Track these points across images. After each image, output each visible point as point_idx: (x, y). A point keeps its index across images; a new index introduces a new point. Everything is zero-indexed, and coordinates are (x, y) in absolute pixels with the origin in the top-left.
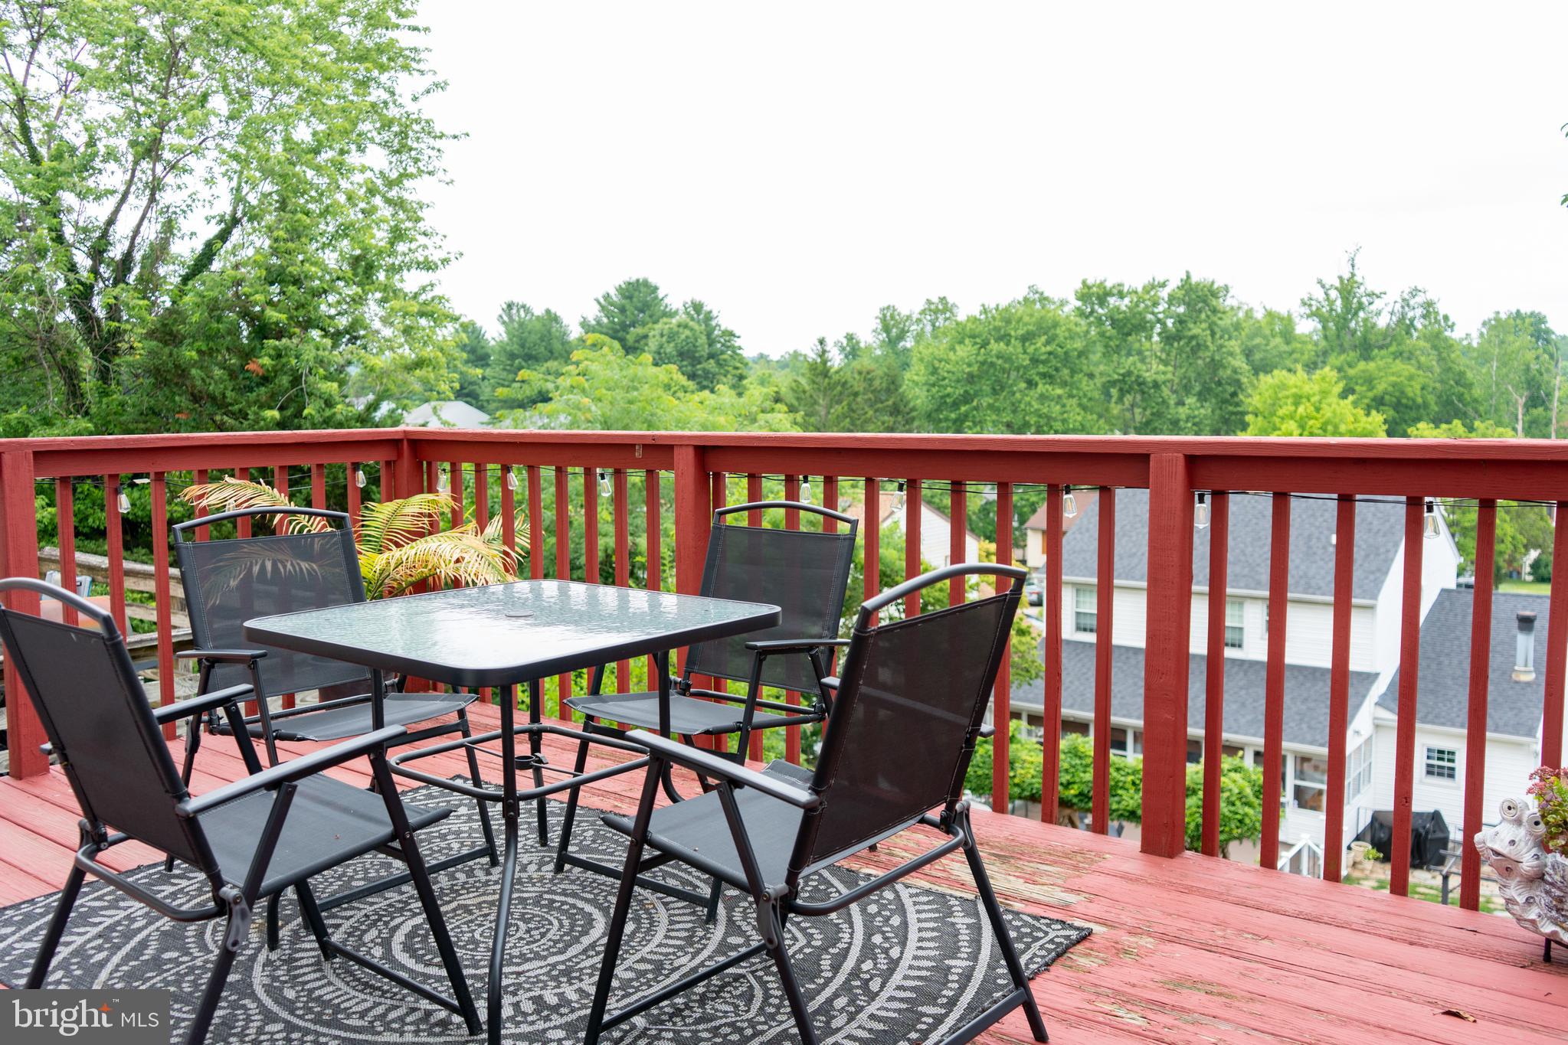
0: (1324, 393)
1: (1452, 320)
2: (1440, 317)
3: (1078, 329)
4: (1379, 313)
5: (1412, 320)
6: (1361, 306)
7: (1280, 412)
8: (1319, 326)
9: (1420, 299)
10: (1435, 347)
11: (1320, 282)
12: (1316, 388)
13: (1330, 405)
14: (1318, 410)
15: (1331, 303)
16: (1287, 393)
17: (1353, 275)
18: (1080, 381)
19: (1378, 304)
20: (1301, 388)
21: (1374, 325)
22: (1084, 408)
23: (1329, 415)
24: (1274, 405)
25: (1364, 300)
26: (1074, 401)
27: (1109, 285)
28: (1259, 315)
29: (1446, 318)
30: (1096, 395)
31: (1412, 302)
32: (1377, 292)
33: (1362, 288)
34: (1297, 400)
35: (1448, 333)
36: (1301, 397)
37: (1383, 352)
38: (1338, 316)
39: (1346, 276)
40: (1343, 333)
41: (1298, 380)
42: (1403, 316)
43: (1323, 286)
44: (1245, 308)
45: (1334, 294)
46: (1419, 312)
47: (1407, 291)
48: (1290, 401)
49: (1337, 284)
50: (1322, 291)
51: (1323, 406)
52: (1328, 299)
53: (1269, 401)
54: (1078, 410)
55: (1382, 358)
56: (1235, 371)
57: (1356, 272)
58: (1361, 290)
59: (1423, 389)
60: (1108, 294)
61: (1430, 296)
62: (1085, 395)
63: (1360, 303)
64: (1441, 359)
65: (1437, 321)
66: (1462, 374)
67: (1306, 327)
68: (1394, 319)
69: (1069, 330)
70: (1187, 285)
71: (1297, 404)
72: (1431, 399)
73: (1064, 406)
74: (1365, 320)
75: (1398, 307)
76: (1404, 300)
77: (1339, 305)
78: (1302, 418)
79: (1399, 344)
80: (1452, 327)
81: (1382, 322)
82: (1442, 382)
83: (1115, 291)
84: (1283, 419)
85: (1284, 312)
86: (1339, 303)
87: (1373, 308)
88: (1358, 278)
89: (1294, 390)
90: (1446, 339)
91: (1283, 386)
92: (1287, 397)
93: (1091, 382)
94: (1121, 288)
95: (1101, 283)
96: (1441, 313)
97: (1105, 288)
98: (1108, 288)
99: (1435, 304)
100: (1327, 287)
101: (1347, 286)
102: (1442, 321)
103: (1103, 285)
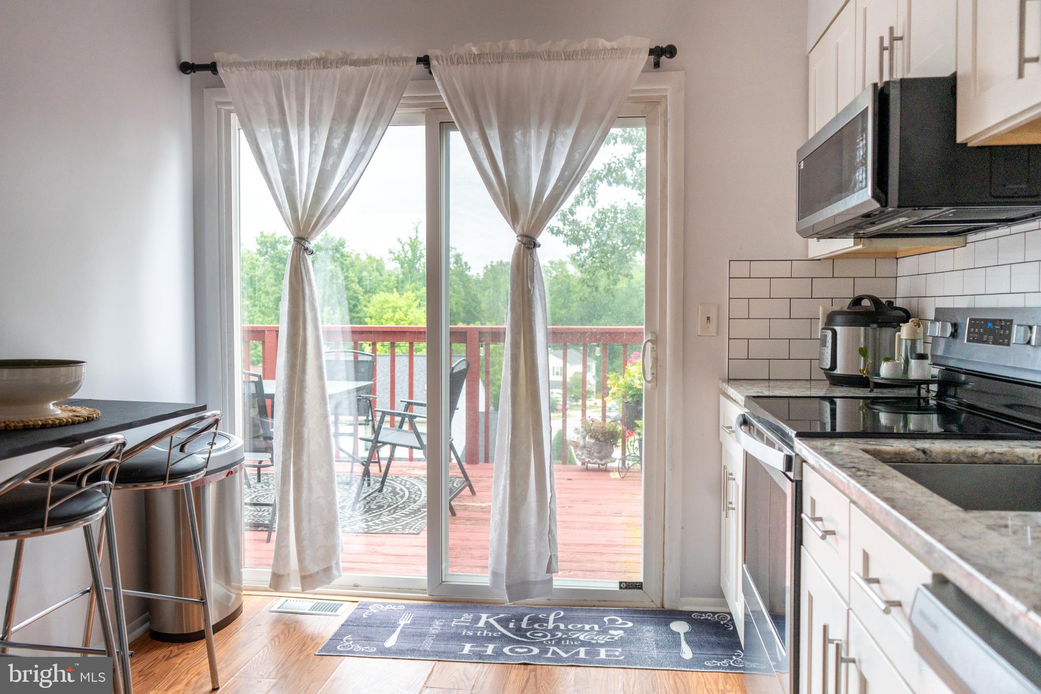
0: (409, 306)
1: (469, 264)
2: (463, 263)
3: (258, 263)
7: (385, 317)
8: (399, 266)
10: (461, 280)
11: (399, 240)
12: (405, 303)
13: (412, 313)
14: (406, 315)
15: (405, 252)
16: (388, 305)
17: (417, 237)
18: (260, 297)
20: (396, 303)
22: (263, 313)
23: (412, 318)
24: (381, 312)
26: (257, 309)
27: (277, 236)
28: (364, 258)
29: (466, 264)
30: (271, 305)
34: (394, 310)
35: (467, 272)
36: (396, 308)
38: (409, 260)
39: (413, 237)
40: (412, 271)
41: (394, 298)
43: (401, 243)
44: (355, 253)
45: (407, 248)
48: (390, 310)
49: (409, 242)
50: (400, 245)
51: (409, 313)
52: (403, 250)
53: (379, 310)
54: (259, 314)
56: (355, 292)
57: (418, 235)
58: (422, 246)
59: (456, 304)
60: (277, 242)
62: (264, 306)
63: (421, 254)
64: (465, 287)
65: (462, 266)
66: (475, 296)
67: (391, 267)
69: (252, 263)
71: (394, 312)
72: (461, 309)
73: (250, 312)
77: (410, 254)
78: (397, 320)
80: (469, 268)
82: (465, 300)
83: (281, 240)
84: (387, 320)
85: (378, 258)
88: (420, 239)
89: (393, 304)
90: (467, 275)
91: (387, 302)
92: (389, 308)
93: (267, 297)
94: (285, 239)
95: (273, 235)
96: (464, 260)
97: (275, 238)
98: (277, 238)
99: (460, 256)
100: (403, 243)
101: (414, 243)
102: (464, 266)
103: (275, 236)
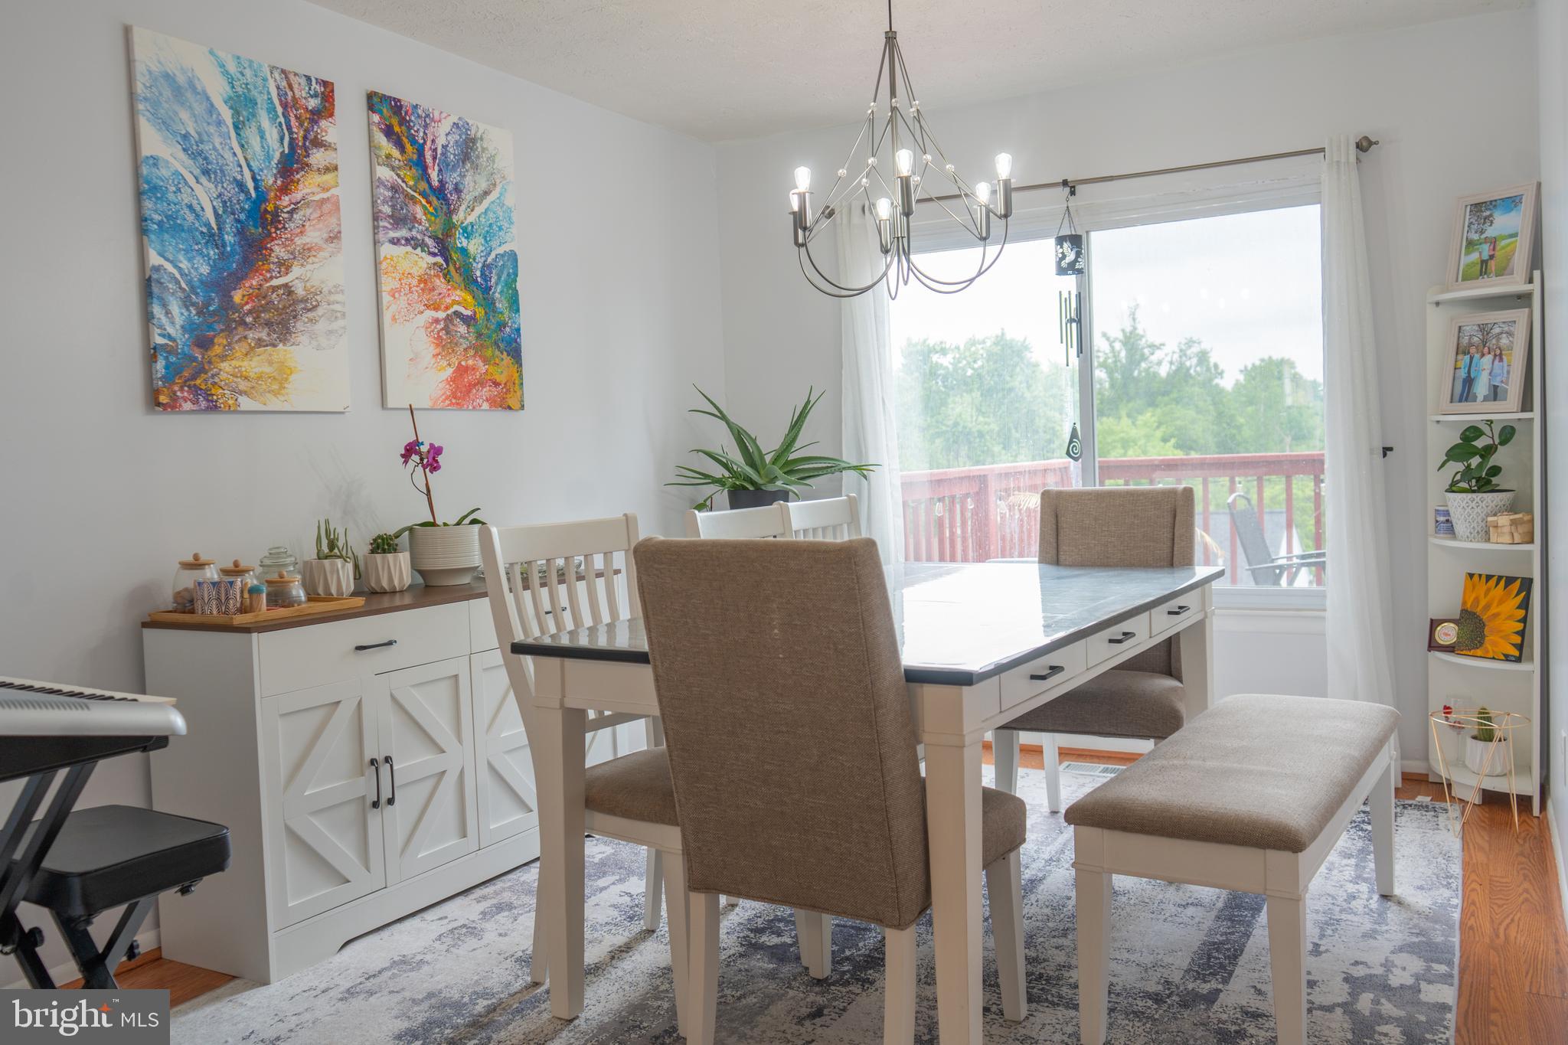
1: (1221, 367)
2: (1211, 366)
4: (1159, 363)
5: (1188, 369)
6: (1143, 358)
8: (1105, 376)
9: (1195, 349)
10: (1207, 394)
15: (1116, 354)
17: (1135, 329)
19: (1158, 355)
21: (1155, 375)
25: (1146, 351)
27: (931, 342)
29: (1216, 366)
31: (1189, 352)
32: (1157, 343)
33: (1144, 340)
35: (1217, 381)
37: (1166, 398)
39: (1128, 329)
40: (1127, 381)
42: (1182, 364)
43: (1108, 339)
45: (1118, 346)
46: (1194, 361)
47: (1184, 341)
49: (1120, 336)
55: (1166, 405)
57: (1138, 326)
58: (1143, 342)
61: (1205, 346)
63: (1143, 355)
64: (1214, 403)
65: (1208, 369)
66: (1232, 417)
68: (1173, 368)
70: (1000, 340)
74: (1147, 370)
75: (1176, 357)
76: (1181, 350)
77: (1123, 356)
79: (1179, 391)
80: (1221, 374)
81: (1163, 371)
86: (1123, 354)
87: (1154, 358)
88: (1140, 331)
90: (1216, 385)
94: (943, 346)
95: (925, 341)
96: (1212, 361)
97: (928, 345)
98: (931, 345)
99: (1208, 353)
100: (1112, 339)
101: (1130, 338)
102: (1213, 369)
103: (927, 343)
